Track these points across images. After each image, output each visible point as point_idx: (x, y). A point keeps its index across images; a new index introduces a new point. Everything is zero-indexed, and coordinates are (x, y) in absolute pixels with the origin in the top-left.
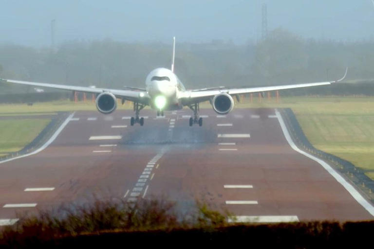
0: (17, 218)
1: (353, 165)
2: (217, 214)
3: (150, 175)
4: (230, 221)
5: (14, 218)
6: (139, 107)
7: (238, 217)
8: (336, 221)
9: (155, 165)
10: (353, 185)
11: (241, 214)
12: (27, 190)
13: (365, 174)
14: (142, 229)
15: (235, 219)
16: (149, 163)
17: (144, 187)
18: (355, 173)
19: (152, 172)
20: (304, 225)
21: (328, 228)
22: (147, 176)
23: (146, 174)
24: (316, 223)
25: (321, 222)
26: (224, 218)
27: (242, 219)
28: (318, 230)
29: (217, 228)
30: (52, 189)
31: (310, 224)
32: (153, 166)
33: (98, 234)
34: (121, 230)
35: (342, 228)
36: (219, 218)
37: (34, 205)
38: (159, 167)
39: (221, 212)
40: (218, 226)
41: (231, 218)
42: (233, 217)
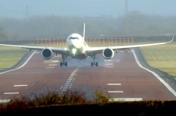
0: (10, 99)
1: (168, 74)
2: (104, 97)
3: (73, 79)
4: (110, 100)
5: (9, 99)
6: (65, 57)
7: (114, 99)
8: (160, 101)
9: (75, 74)
10: (168, 84)
11: (116, 97)
12: (15, 86)
13: (174, 78)
14: (69, 104)
15: (113, 100)
16: (72, 73)
17: (70, 85)
18: (169, 78)
19: (73, 77)
20: (145, 102)
21: (156, 104)
22: (71, 80)
23: (70, 79)
24: (151, 102)
25: (153, 101)
26: (108, 99)
27: (116, 100)
28: (152, 104)
29: (104, 104)
30: (26, 85)
31: (148, 102)
32: (74, 75)
33: (48, 106)
34: (59, 105)
35: (163, 104)
36: (105, 99)
37: (18, 93)
38: (77, 75)
39: (106, 96)
40: (105, 103)
41: (111, 99)
42: (112, 99)
